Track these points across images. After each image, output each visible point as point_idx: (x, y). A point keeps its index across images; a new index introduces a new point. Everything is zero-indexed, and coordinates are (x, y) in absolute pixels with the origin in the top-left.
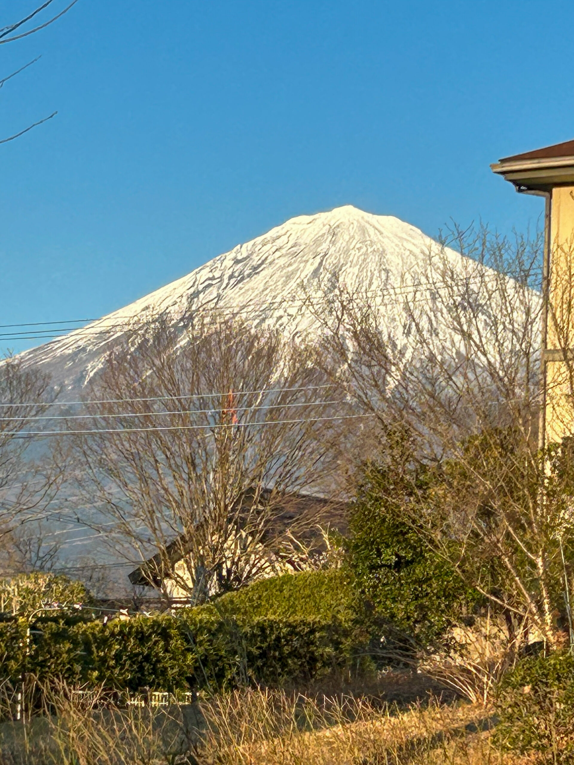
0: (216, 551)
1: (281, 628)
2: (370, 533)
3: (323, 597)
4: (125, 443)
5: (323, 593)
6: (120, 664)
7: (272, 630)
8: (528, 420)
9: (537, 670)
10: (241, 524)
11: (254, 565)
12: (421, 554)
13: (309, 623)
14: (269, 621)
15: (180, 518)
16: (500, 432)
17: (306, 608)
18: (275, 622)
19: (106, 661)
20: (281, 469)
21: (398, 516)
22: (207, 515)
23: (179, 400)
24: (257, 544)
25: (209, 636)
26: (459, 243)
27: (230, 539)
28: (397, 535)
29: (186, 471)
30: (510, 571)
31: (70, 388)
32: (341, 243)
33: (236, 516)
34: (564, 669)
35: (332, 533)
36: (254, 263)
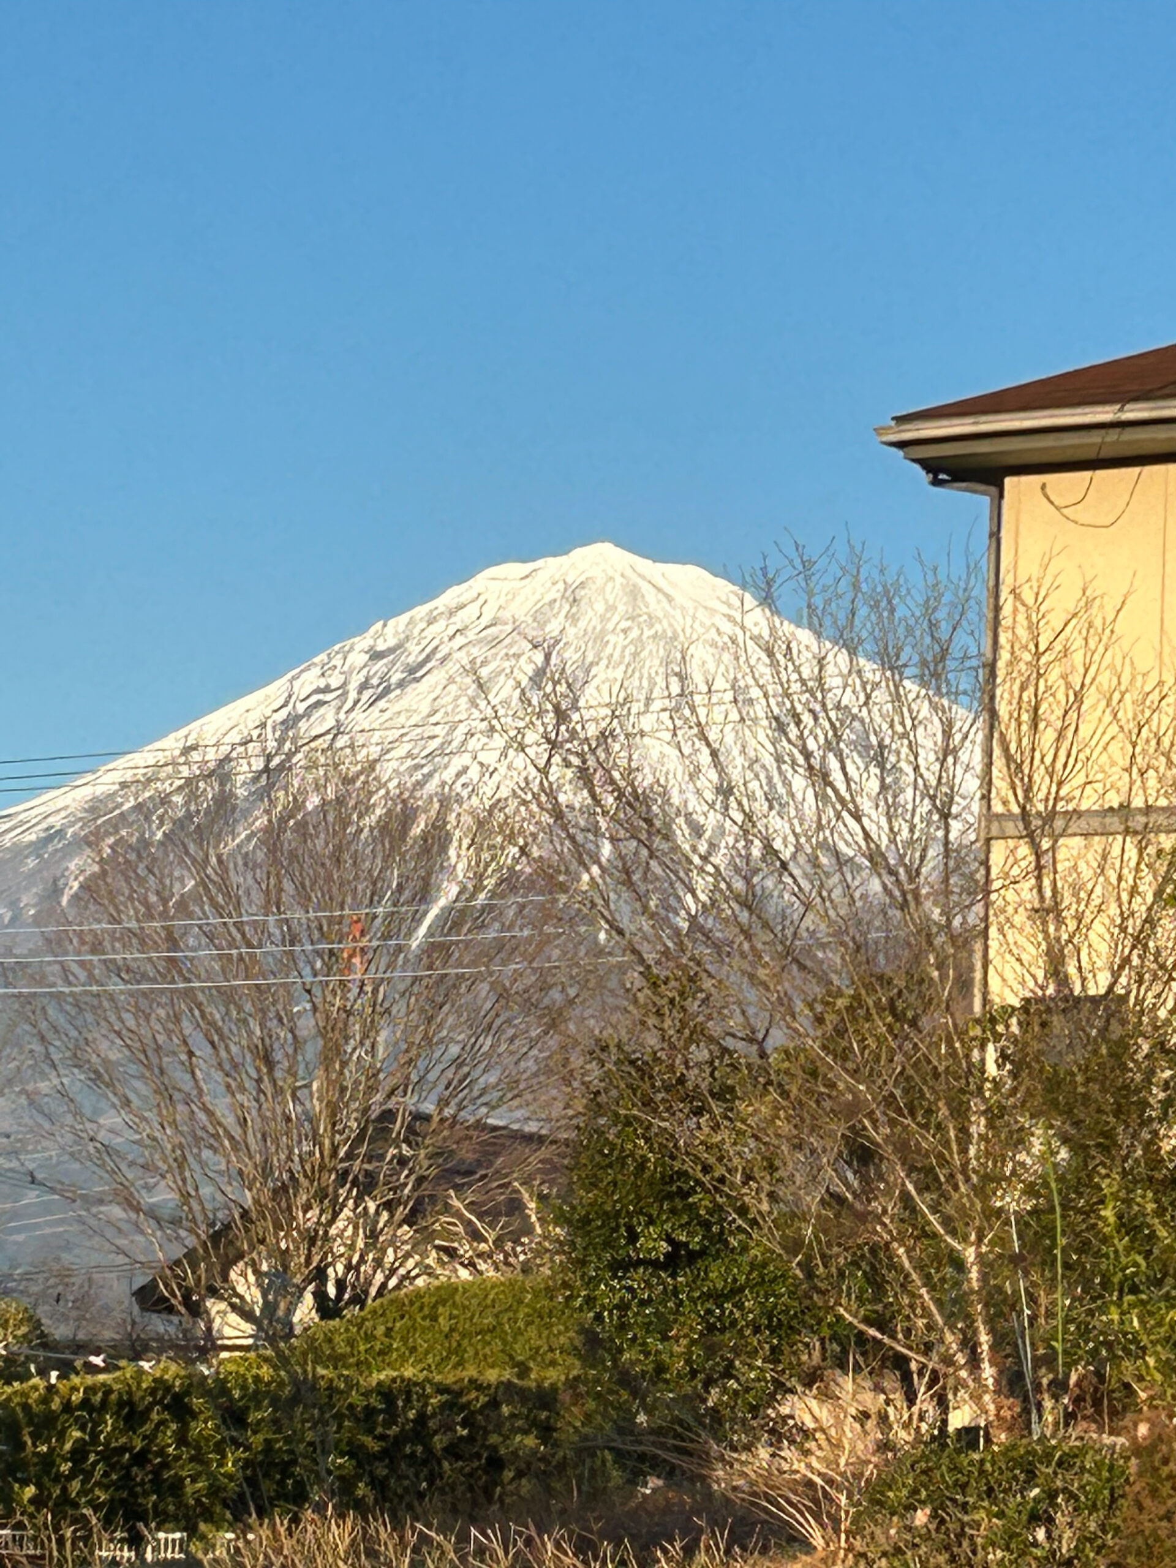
0: (312, 1242)
1: (429, 1397)
2: (613, 1193)
3: (519, 1332)
4: (126, 1016)
5: (521, 1324)
6: (83, 1472)
7: (408, 1400)
8: (947, 957)
9: (942, 1476)
10: (366, 1186)
11: (393, 1271)
12: (721, 1238)
13: (489, 1386)
14: (403, 1380)
15: (240, 1173)
16: (890, 982)
17: (485, 1356)
18: (416, 1384)
19: (52, 1464)
20: (449, 1074)
21: (673, 1158)
22: (296, 1167)
23: (239, 926)
24: (400, 1226)
25: (275, 1411)
26: (803, 584)
27: (342, 1216)
28: (670, 1196)
29: (255, 1075)
30: (907, 1276)
31: (32, 912)
32: (589, 619)
33: (356, 1168)
34: (1002, 1473)
35: (542, 1198)
36: (411, 660)
